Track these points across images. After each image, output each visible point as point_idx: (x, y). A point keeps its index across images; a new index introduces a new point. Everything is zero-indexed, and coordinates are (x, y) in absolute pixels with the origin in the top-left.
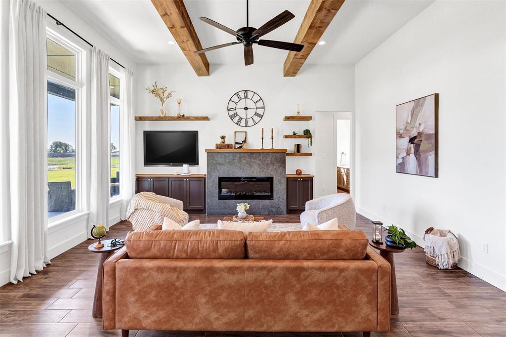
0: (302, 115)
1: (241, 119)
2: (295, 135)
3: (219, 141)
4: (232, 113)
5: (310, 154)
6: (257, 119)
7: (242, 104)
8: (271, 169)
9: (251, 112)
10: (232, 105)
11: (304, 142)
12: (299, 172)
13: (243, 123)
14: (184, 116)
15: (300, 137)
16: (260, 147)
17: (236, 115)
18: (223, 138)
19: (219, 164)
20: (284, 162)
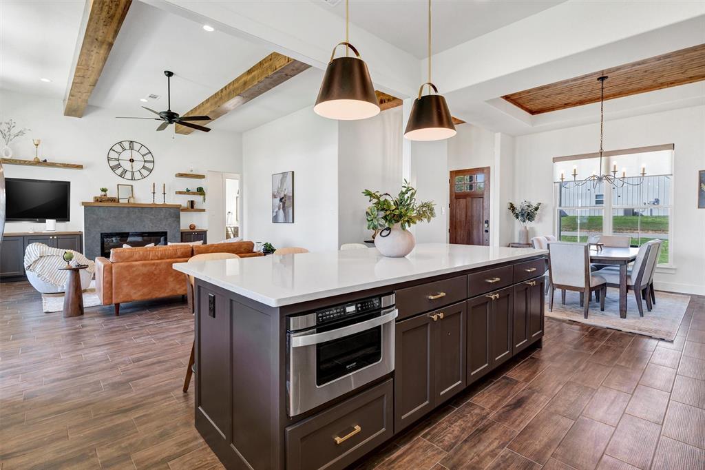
0: (194, 173)
1: (125, 171)
2: (188, 192)
3: (99, 194)
4: (113, 163)
5: (204, 210)
6: (145, 172)
7: (126, 155)
8: (164, 224)
9: (138, 166)
10: (113, 155)
11: (197, 199)
12: (192, 227)
13: (128, 175)
14: (45, 161)
15: (194, 194)
16: (152, 202)
17: (119, 166)
18: (104, 190)
19: (101, 219)
20: (178, 217)
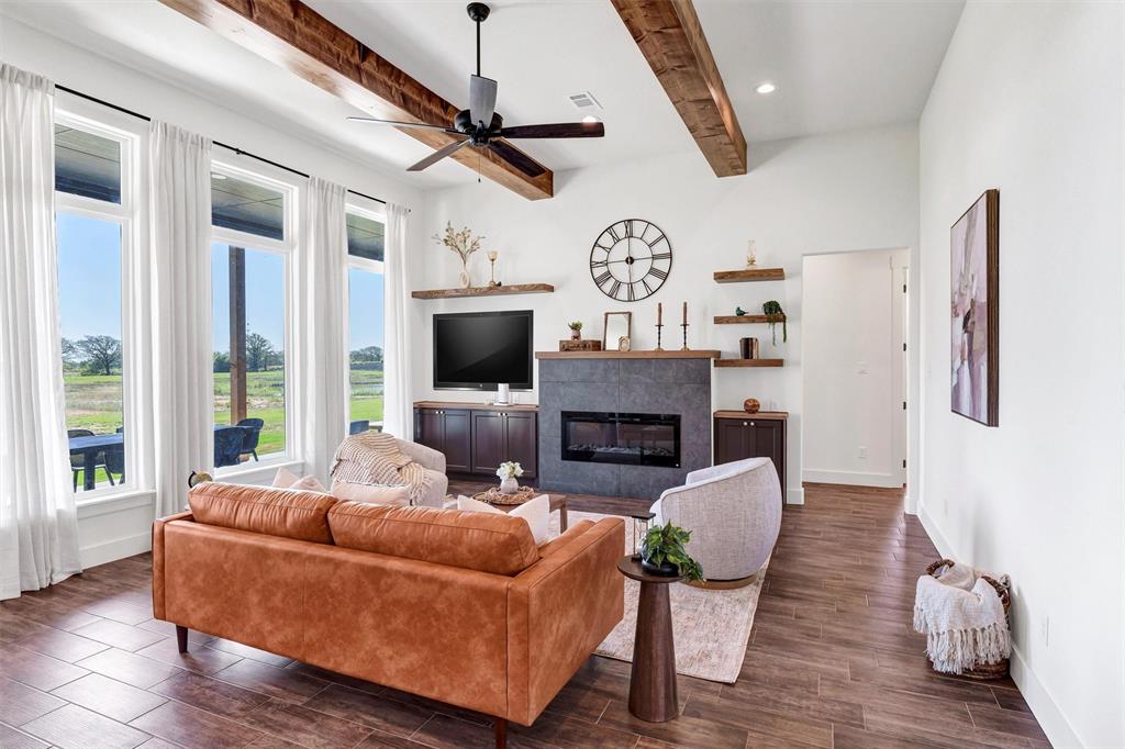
0: (760, 265)
1: (618, 284)
2: (741, 316)
3: (568, 335)
4: (599, 272)
5: (779, 363)
6: (654, 282)
7: (620, 252)
8: (674, 396)
9: (641, 269)
10: (600, 255)
11: (761, 333)
12: (752, 407)
13: (623, 293)
14: (500, 284)
15: (753, 320)
17: (608, 275)
18: (576, 327)
19: (563, 383)
20: (706, 382)
